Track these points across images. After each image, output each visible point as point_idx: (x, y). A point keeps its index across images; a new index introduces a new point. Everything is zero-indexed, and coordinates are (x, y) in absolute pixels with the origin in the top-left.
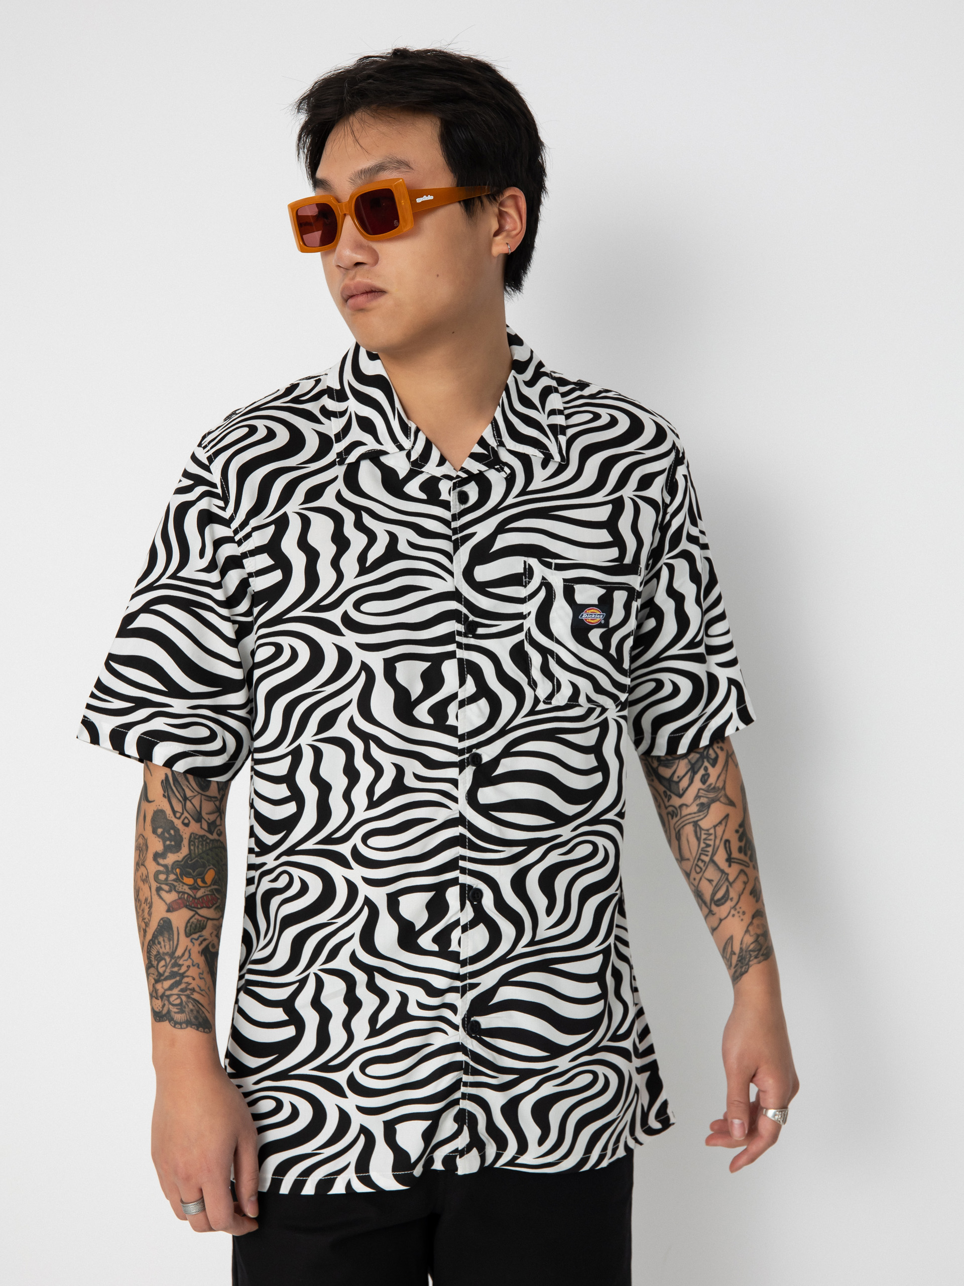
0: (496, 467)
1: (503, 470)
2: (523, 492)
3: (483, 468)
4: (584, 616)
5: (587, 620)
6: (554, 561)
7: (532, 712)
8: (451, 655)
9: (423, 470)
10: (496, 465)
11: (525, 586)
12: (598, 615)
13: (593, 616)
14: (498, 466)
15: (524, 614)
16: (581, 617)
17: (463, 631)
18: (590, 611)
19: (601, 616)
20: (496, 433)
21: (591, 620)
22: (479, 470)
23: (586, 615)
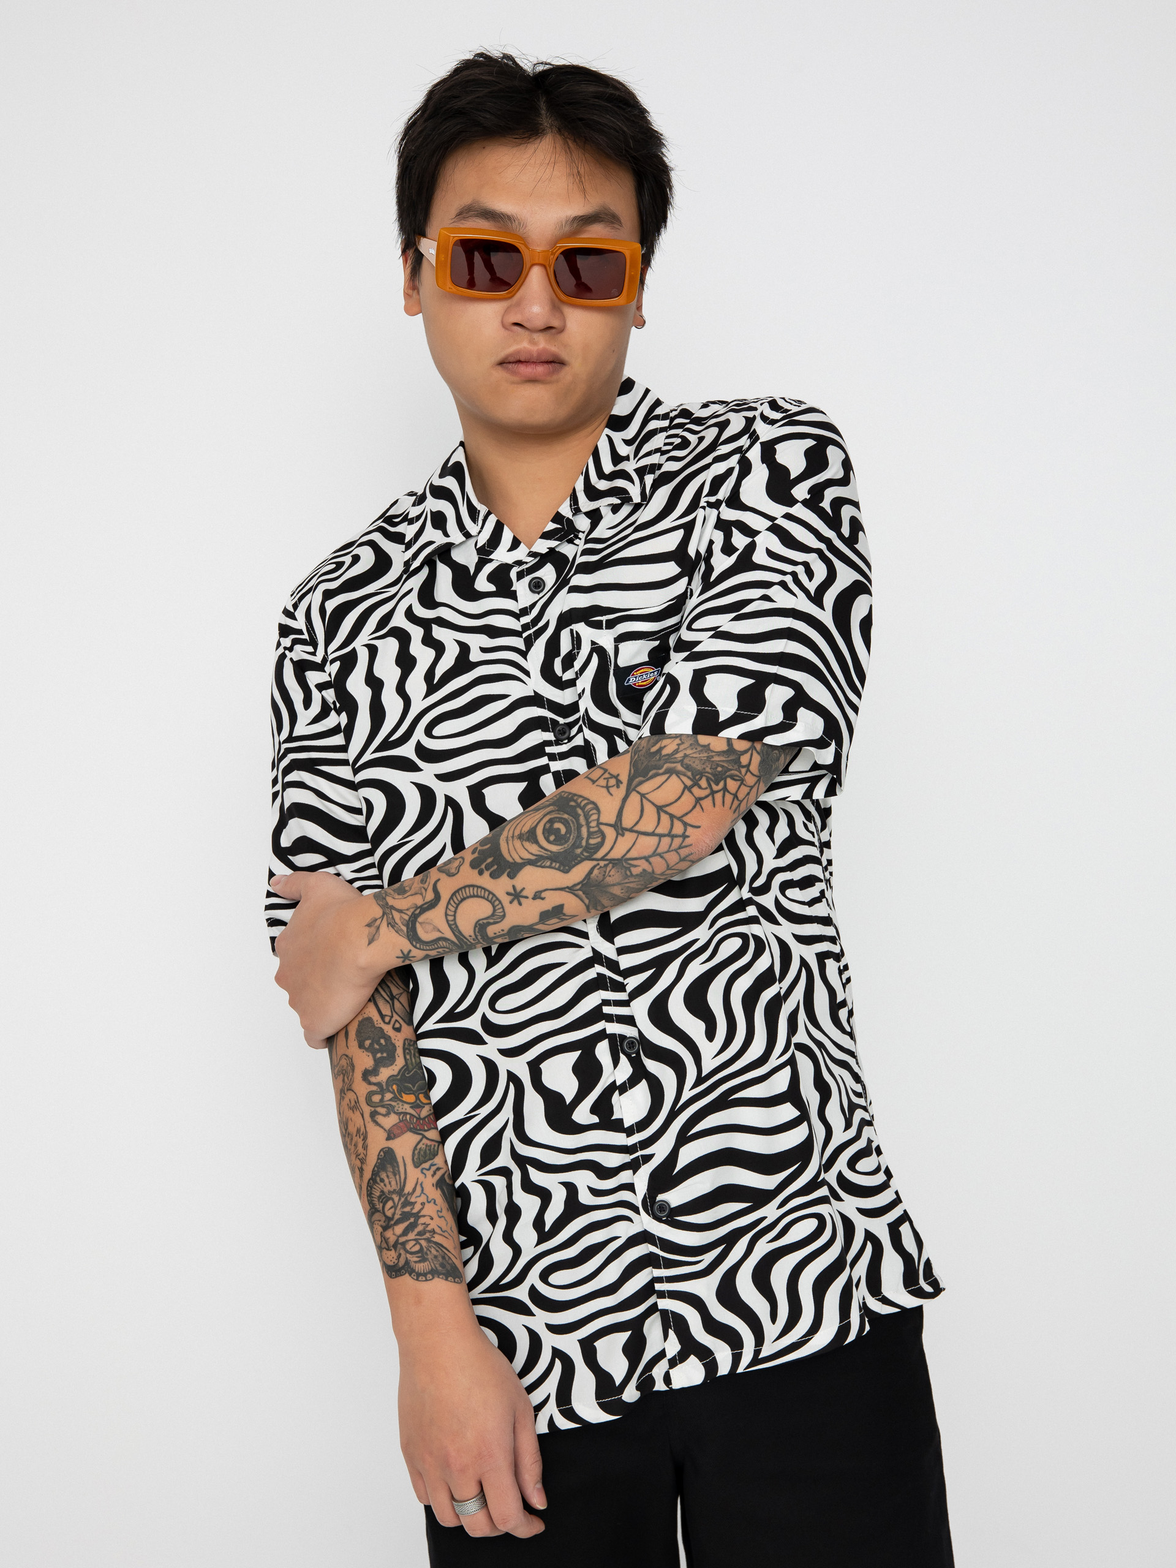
0: (569, 538)
1: (577, 537)
4: (631, 681)
5: (637, 684)
6: (605, 618)
9: (491, 557)
12: (651, 673)
13: (644, 677)
14: (572, 536)
16: (627, 682)
17: (551, 738)
18: (638, 673)
19: (656, 673)
21: (642, 682)
22: (548, 548)
23: (635, 679)
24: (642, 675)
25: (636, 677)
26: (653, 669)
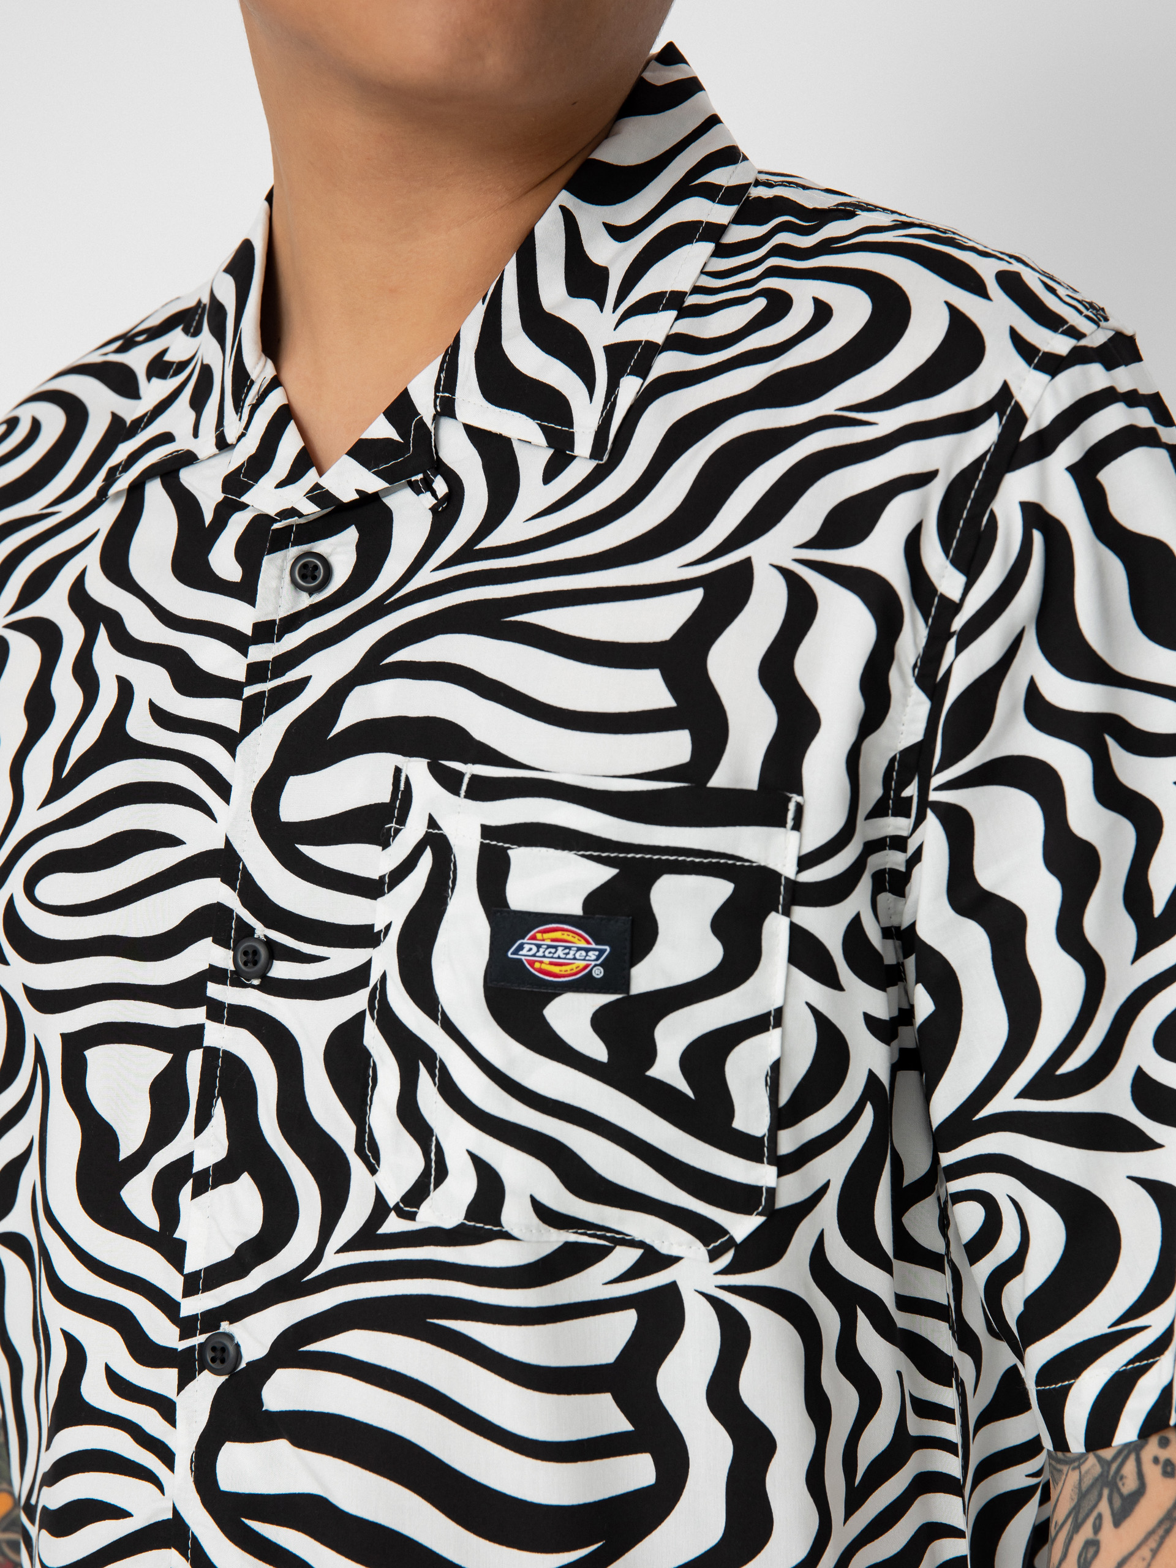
0: (413, 479)
1: (428, 486)
2: (466, 553)
3: (373, 483)
4: (524, 952)
5: (537, 965)
6: (469, 770)
7: (366, 1238)
8: (193, 1035)
9: (244, 499)
10: (417, 474)
11: (385, 844)
12: (579, 949)
13: (560, 952)
14: (420, 476)
15: (376, 930)
16: (516, 952)
17: (231, 967)
18: (546, 936)
19: (592, 955)
20: (445, 378)
21: (551, 963)
22: (358, 491)
23: (535, 949)
24: (556, 947)
25: (539, 946)
26: (588, 942)
